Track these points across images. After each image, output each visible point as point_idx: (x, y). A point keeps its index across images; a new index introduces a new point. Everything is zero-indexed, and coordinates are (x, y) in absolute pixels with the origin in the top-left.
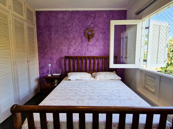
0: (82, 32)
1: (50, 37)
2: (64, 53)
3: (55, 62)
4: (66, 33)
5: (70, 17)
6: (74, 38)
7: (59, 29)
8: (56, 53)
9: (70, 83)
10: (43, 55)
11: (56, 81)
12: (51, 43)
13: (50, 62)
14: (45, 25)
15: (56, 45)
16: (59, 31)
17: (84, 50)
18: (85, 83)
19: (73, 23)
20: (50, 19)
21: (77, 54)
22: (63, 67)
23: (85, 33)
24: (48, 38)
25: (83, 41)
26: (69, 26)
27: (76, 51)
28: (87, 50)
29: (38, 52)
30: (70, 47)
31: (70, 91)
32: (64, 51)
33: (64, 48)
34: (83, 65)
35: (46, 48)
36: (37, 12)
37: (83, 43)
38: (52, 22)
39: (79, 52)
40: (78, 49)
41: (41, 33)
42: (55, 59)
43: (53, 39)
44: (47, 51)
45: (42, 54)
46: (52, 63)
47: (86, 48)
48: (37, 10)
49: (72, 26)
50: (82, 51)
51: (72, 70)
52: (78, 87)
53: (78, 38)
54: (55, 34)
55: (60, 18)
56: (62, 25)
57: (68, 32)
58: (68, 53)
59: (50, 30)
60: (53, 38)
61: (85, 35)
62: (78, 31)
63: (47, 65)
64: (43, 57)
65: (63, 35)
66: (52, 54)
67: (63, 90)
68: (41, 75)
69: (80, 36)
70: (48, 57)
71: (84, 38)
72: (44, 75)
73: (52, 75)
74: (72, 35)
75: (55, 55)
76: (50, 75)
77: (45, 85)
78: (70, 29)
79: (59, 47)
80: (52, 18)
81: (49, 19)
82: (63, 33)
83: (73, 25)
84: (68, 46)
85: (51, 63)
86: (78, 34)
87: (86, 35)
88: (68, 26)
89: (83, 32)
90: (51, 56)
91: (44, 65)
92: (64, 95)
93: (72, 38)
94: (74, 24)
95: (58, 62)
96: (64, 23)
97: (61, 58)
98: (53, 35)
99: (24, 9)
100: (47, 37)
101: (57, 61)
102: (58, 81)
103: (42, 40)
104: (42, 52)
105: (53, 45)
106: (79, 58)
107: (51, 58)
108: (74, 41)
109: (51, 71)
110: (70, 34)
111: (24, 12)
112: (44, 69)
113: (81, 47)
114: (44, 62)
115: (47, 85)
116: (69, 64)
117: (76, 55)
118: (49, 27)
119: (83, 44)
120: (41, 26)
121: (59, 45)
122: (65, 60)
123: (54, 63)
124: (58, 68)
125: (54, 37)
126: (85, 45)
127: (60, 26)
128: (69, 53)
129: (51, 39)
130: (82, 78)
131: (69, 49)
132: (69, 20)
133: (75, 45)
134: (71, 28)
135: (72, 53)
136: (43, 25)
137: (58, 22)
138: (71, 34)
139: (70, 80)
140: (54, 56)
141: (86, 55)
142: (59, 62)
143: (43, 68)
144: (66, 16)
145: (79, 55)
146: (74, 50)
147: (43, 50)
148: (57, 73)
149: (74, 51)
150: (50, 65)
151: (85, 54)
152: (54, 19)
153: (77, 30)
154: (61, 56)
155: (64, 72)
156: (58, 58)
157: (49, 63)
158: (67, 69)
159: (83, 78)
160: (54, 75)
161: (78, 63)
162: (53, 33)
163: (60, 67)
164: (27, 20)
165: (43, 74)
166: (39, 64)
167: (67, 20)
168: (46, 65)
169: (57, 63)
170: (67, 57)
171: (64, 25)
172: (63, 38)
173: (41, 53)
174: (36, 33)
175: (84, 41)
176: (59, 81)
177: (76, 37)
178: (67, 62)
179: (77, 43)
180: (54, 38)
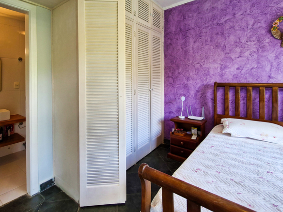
0: (260, 27)
1: (184, 49)
2: (213, 77)
3: (192, 93)
4: (219, 37)
5: (228, 3)
6: (238, 43)
7: (204, 31)
8: (195, 76)
9: (230, 142)
10: (172, 81)
11: (194, 131)
12: (186, 60)
13: (182, 92)
14: (178, 30)
15: (196, 62)
16: (204, 34)
17: (268, 68)
18: (278, 151)
19: (237, 12)
20: (187, 17)
21: (246, 78)
22: (210, 104)
23: (272, 27)
24: (181, 50)
25: (262, 47)
26: (226, 21)
27: (243, 72)
28: (278, 69)
29: (165, 76)
30: (228, 64)
31: (237, 163)
32: (212, 72)
33: (212, 66)
34: (263, 106)
35: (178, 69)
36: (166, 12)
37: (263, 51)
38: (190, 22)
39: (251, 75)
40: (248, 66)
41: (171, 44)
42: (193, 87)
43: (191, 52)
44: (179, 73)
45: (171, 78)
46: (187, 95)
47: (275, 64)
48: (166, 8)
49: (232, 20)
50: (259, 70)
51: (230, 114)
52: (257, 159)
53: (249, 43)
54: (195, 42)
55: (207, 9)
56: (211, 23)
57: (223, 34)
58: (222, 76)
59: (185, 37)
60: (191, 49)
61: (270, 32)
62: (250, 27)
63: (177, 98)
64: (171, 84)
65: (211, 41)
66: (188, 79)
67: (217, 155)
68: (167, 114)
69: (254, 38)
70: (180, 84)
71: (267, 40)
72: (172, 115)
73: (186, 118)
74: (232, 38)
75: (193, 80)
76: (182, 117)
77: (175, 134)
78: (228, 27)
79: (201, 66)
80: (190, 15)
81: (184, 18)
82: (211, 38)
83: (237, 15)
84: (222, 61)
85: (184, 95)
86: (249, 34)
87: (273, 31)
88: (223, 20)
89: (264, 25)
90: (186, 82)
91: (172, 97)
92: (224, 168)
93: (232, 43)
94: (240, 14)
95: (199, 93)
96: (214, 17)
97: (206, 87)
98: (192, 44)
99: (151, 11)
100: (179, 50)
101: (197, 91)
102: (198, 130)
103: (171, 55)
104: (171, 75)
105: (191, 62)
106: (251, 88)
107: (186, 87)
108: (238, 50)
109: (185, 110)
110: (229, 36)
111: (149, 16)
112: (172, 105)
113: (258, 63)
114: (172, 92)
115: (177, 134)
116: (225, 100)
117: (243, 81)
118: (184, 32)
119: (265, 54)
120: (171, 33)
121: (203, 61)
122: (214, 90)
123: (190, 96)
124: (197, 106)
125: (193, 47)
126: (271, 56)
127: (207, 25)
128: (224, 77)
129: (186, 52)
130: (264, 137)
131: (223, 68)
132: (225, 10)
133: (239, 59)
134: (231, 24)
135: (231, 77)
136: (174, 30)
137: (202, 18)
138: (231, 36)
139: (229, 135)
140: (191, 82)
141: (272, 81)
142: (202, 94)
143: (170, 102)
144: (219, 2)
145: (251, 80)
146: (238, 69)
147: (171, 71)
148: (195, 115)
149: (236, 72)
150: (183, 99)
151: (270, 77)
152: (195, 15)
153: (248, 24)
154: (205, 83)
155: (211, 114)
156: (198, 86)
157: (181, 95)
158: (219, 110)
159: (267, 136)
160: (190, 117)
161: (248, 98)
162: (191, 41)
163: (204, 104)
164: (153, 27)
165: (170, 113)
166: (165, 95)
167: (222, 10)
168: (175, 99)
169: (196, 95)
170: (218, 85)
171: (215, 22)
172: (212, 47)
173: (169, 77)
174: (163, 45)
175: (268, 48)
176: (199, 132)
177: (243, 41)
178: (219, 94)
179: (247, 54)
180: (193, 49)
